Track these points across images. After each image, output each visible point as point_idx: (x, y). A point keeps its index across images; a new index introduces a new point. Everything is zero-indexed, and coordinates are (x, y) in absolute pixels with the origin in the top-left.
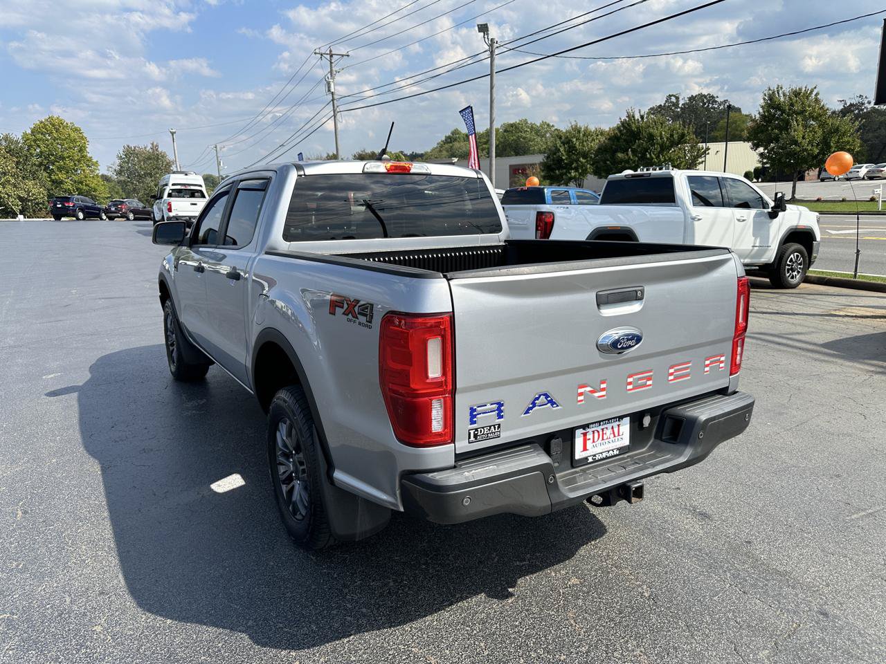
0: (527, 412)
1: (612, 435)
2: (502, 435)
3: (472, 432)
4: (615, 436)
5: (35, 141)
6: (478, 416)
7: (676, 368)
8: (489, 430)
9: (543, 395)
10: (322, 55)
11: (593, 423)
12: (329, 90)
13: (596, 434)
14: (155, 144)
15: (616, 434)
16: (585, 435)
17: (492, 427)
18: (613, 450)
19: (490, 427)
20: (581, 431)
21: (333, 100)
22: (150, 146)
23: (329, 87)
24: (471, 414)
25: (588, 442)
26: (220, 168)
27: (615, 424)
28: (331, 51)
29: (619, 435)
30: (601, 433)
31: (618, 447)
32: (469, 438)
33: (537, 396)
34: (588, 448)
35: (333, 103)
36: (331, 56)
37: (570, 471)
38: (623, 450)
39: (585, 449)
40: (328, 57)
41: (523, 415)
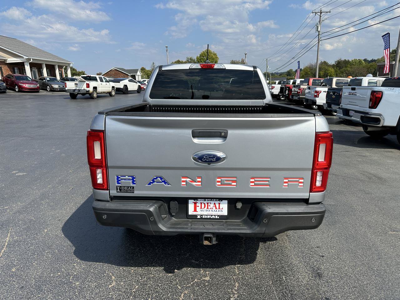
0: (150, 184)
1: (214, 208)
2: (135, 192)
3: (118, 188)
4: (216, 208)
5: (200, 59)
6: (121, 181)
7: (256, 179)
8: (128, 188)
9: (159, 177)
10: (316, 13)
11: (200, 198)
12: (317, 30)
13: (203, 205)
14: (243, 59)
15: (218, 208)
16: (195, 203)
17: (129, 187)
18: (215, 216)
19: (128, 187)
20: (193, 201)
21: (318, 35)
22: (241, 60)
23: (318, 28)
24: (117, 179)
25: (197, 208)
26: (268, 69)
27: (217, 203)
28: (321, 11)
29: (219, 208)
30: (206, 205)
31: (219, 214)
32: (117, 190)
33: (155, 177)
34: (197, 211)
35: (319, 36)
36: (321, 13)
37: (186, 220)
38: (222, 217)
39: (195, 210)
40: (319, 14)
41: (147, 185)
